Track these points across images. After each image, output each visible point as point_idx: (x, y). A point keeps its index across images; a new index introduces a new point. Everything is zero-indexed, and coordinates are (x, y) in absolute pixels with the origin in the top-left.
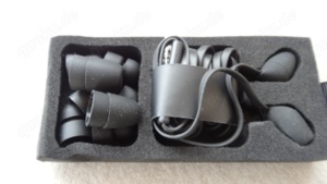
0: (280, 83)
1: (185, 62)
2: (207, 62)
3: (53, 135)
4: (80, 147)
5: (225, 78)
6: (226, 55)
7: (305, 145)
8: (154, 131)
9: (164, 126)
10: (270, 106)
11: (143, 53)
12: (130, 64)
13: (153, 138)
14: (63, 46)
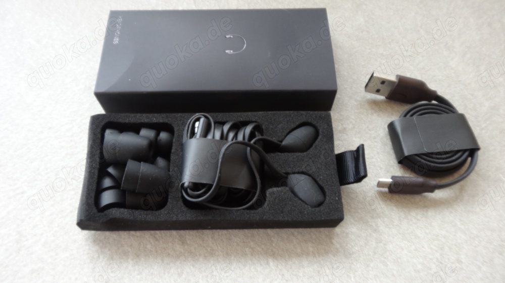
0: (297, 154)
1: (210, 137)
2: (231, 135)
3: (92, 201)
4: (116, 213)
5: (246, 149)
6: (248, 129)
7: (316, 207)
8: (183, 196)
9: (189, 190)
10: (288, 174)
11: (176, 129)
12: (163, 136)
13: (181, 203)
14: (102, 124)
